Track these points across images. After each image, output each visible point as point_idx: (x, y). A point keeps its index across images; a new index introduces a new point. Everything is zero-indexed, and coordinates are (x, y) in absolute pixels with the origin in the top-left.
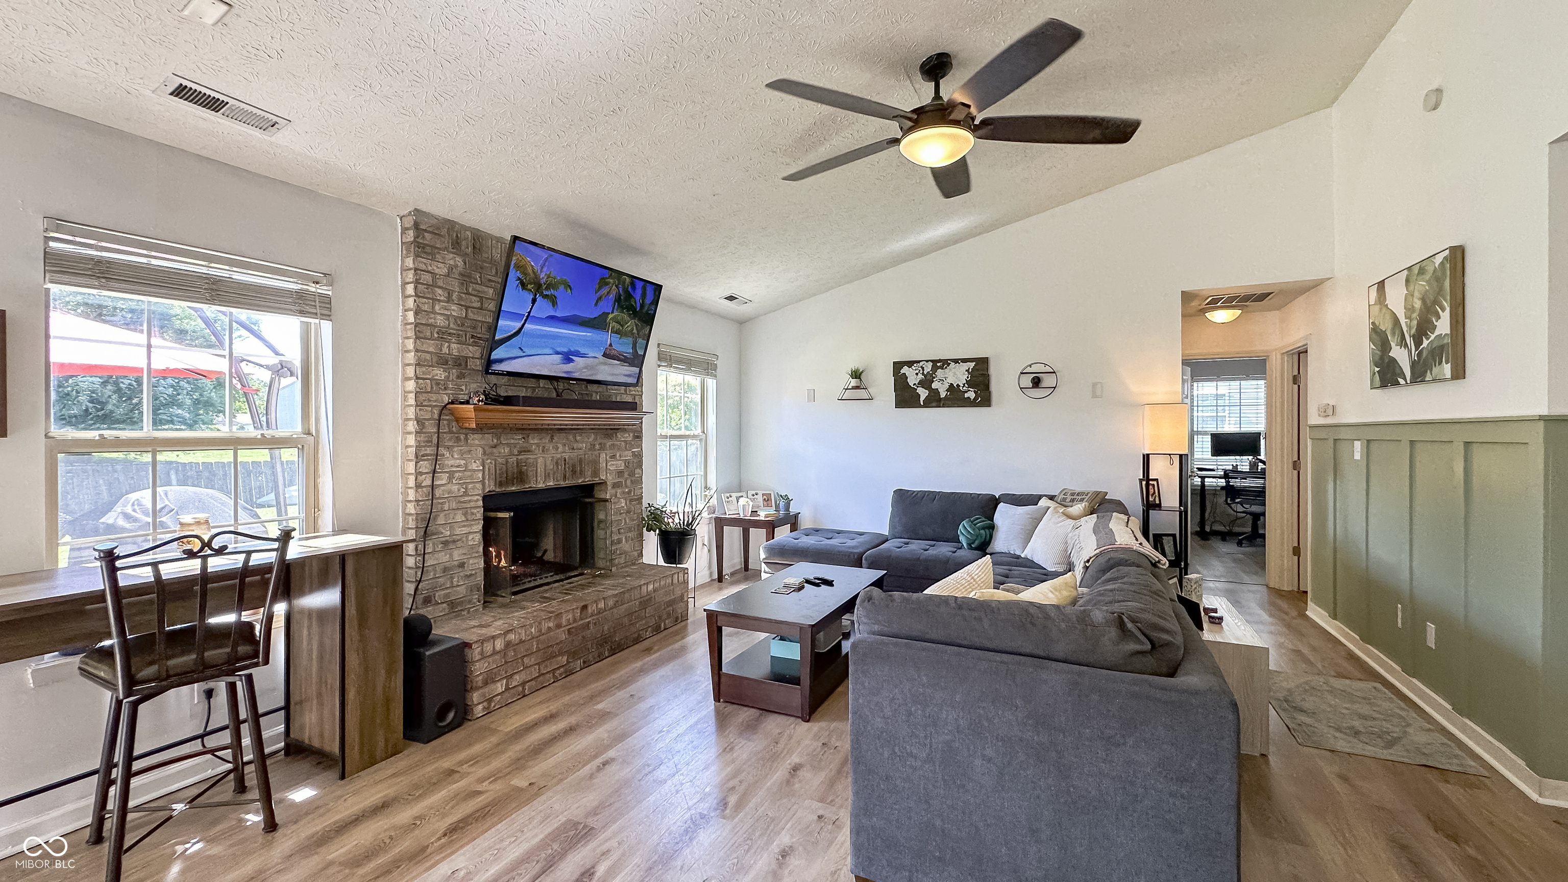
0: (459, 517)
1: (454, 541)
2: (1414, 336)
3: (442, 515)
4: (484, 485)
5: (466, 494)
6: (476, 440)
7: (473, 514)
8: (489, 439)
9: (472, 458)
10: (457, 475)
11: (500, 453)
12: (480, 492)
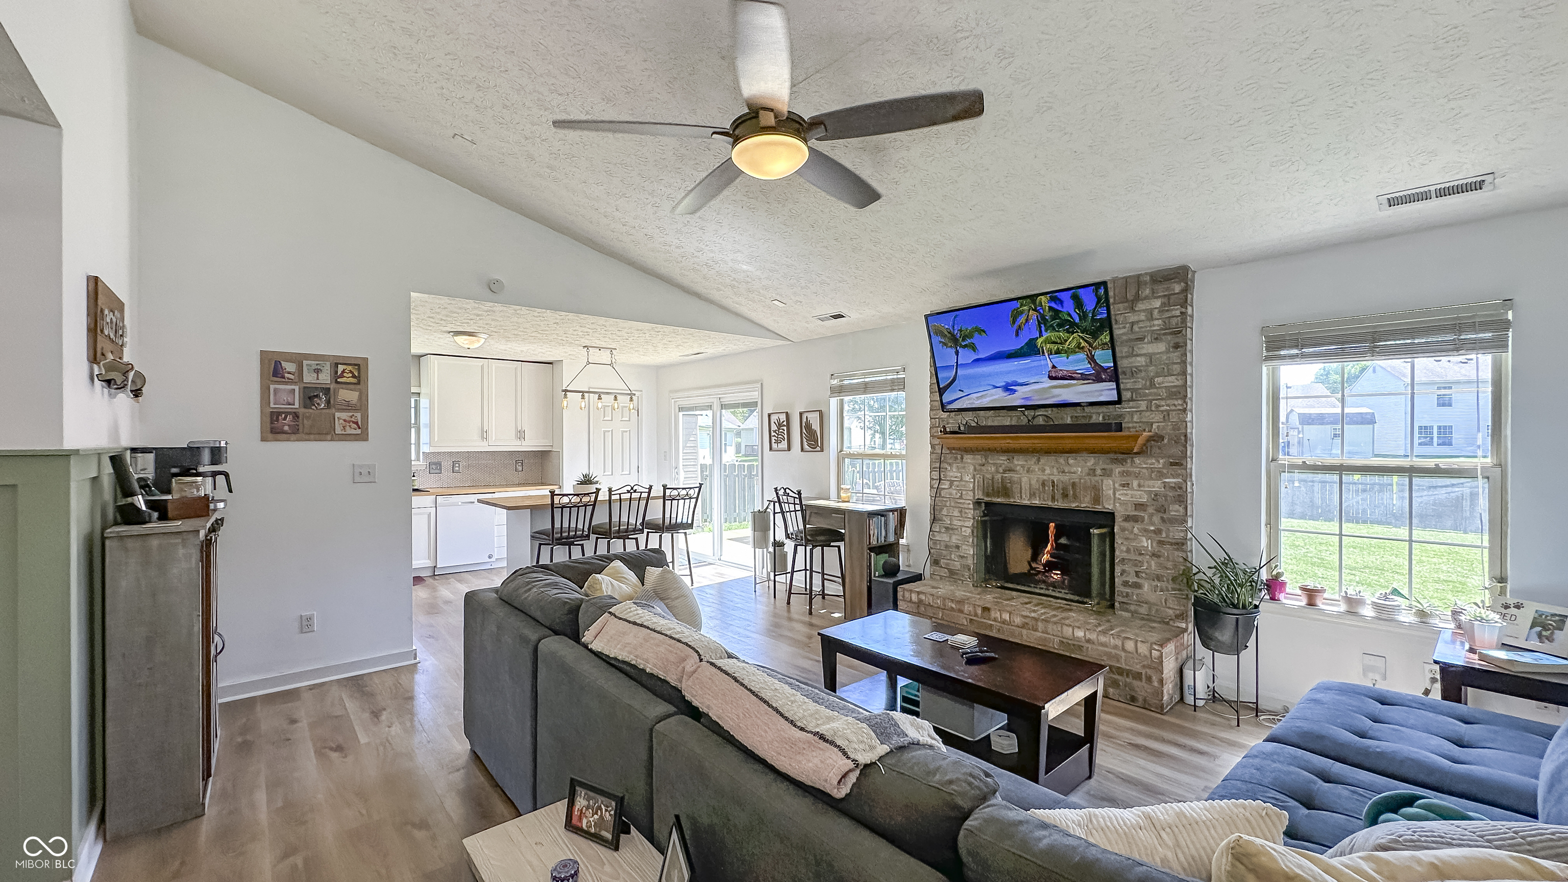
0: (956, 513)
1: (952, 529)
3: (945, 509)
4: (974, 493)
5: (961, 497)
6: (968, 458)
7: (966, 513)
8: (979, 459)
9: (967, 472)
10: (955, 483)
11: (987, 470)
12: (972, 498)
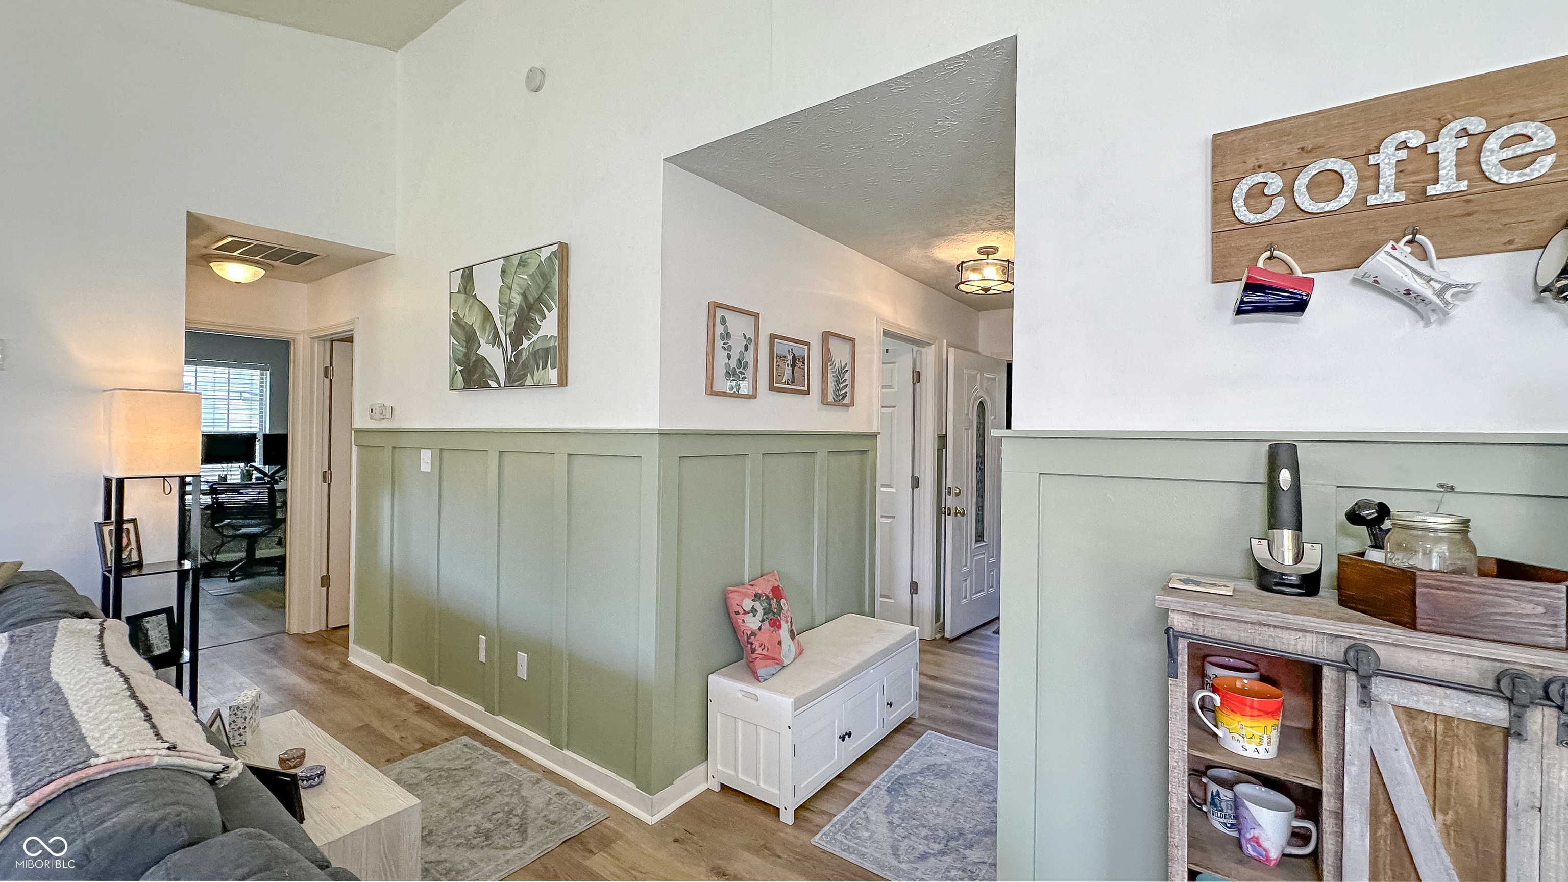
2: (511, 335)
